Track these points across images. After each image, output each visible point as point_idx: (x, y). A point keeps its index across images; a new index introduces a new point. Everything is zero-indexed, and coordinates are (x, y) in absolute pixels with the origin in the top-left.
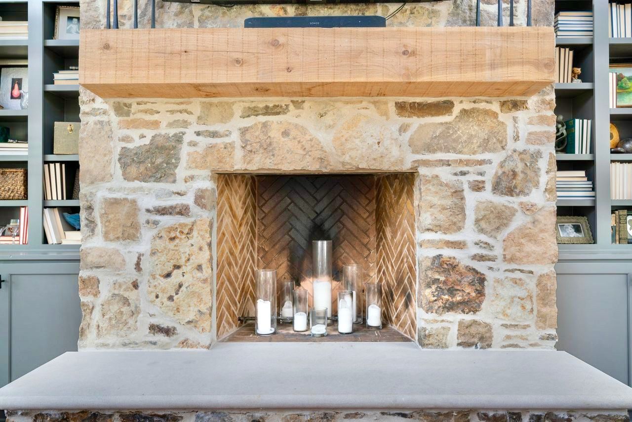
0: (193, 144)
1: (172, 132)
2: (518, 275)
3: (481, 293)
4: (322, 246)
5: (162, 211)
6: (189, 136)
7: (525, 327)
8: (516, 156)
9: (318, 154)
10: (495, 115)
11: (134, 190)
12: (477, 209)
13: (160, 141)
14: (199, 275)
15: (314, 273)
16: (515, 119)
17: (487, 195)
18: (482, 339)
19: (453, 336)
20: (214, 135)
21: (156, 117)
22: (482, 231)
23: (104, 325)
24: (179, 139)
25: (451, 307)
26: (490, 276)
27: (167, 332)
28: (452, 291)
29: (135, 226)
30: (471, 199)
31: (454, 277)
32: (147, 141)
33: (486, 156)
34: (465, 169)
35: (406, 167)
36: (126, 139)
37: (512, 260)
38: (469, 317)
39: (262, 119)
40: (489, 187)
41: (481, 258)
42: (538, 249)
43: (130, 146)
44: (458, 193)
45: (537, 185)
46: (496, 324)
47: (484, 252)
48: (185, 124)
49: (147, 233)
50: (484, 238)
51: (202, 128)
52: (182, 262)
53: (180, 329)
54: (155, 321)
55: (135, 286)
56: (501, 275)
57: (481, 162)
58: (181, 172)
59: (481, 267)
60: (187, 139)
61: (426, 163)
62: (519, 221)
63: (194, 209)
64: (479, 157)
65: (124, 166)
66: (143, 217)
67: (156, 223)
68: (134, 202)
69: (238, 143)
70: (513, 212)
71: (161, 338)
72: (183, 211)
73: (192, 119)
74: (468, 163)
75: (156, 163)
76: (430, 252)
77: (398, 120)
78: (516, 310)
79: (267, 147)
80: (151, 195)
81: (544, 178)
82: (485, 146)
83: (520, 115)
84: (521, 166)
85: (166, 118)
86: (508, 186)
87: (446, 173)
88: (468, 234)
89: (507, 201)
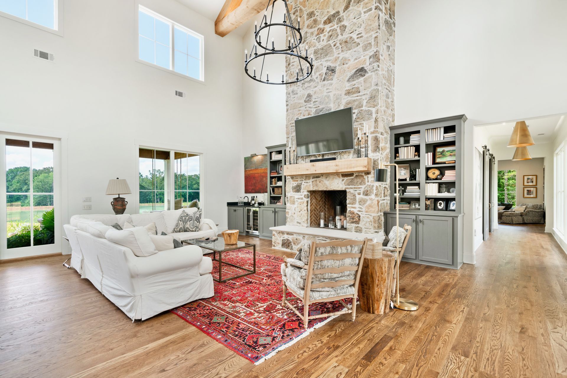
0: (304, 185)
1: (300, 182)
2: (368, 216)
3: (359, 220)
4: (338, 208)
5: (299, 199)
6: (303, 183)
7: (370, 229)
8: (368, 186)
9: (326, 186)
10: (363, 176)
11: (294, 194)
12: (359, 199)
13: (298, 184)
14: (305, 212)
16: (368, 177)
17: (362, 196)
18: (360, 231)
19: (353, 229)
20: (307, 183)
21: (297, 179)
22: (360, 204)
23: (290, 221)
24: (301, 184)
25: (353, 222)
26: (361, 216)
27: (300, 223)
28: (353, 219)
29: (294, 202)
30: (358, 197)
31: (353, 215)
32: (296, 184)
33: (361, 186)
34: (356, 190)
35: (344, 189)
36: (293, 184)
37: (367, 212)
38: (357, 225)
39: (316, 179)
40: (362, 194)
41: (360, 211)
42: (373, 210)
43: (294, 185)
44: (354, 195)
45: (373, 193)
46: (363, 227)
47: (360, 210)
48: (302, 180)
49: (296, 203)
50: (360, 206)
51: (305, 181)
52: (302, 209)
53: (302, 223)
54: (298, 221)
55: (295, 214)
56: (364, 216)
57: (360, 188)
58: (302, 191)
59: (359, 213)
60: (303, 184)
61: (348, 188)
62: (369, 202)
63: (304, 198)
64: (359, 187)
65: (293, 189)
66: (296, 200)
67: (298, 201)
68: (294, 197)
69: (311, 184)
70: (367, 200)
71: (298, 224)
72: (302, 199)
73: (304, 179)
74: (356, 188)
75: (298, 189)
76: (348, 209)
77: (342, 178)
78: (368, 224)
79: (317, 185)
80: (297, 195)
81: (375, 192)
82: (361, 184)
83: (369, 176)
84: (369, 189)
85: (299, 179)
86: (366, 193)
87: (352, 191)
88: (357, 205)
89: (366, 197)
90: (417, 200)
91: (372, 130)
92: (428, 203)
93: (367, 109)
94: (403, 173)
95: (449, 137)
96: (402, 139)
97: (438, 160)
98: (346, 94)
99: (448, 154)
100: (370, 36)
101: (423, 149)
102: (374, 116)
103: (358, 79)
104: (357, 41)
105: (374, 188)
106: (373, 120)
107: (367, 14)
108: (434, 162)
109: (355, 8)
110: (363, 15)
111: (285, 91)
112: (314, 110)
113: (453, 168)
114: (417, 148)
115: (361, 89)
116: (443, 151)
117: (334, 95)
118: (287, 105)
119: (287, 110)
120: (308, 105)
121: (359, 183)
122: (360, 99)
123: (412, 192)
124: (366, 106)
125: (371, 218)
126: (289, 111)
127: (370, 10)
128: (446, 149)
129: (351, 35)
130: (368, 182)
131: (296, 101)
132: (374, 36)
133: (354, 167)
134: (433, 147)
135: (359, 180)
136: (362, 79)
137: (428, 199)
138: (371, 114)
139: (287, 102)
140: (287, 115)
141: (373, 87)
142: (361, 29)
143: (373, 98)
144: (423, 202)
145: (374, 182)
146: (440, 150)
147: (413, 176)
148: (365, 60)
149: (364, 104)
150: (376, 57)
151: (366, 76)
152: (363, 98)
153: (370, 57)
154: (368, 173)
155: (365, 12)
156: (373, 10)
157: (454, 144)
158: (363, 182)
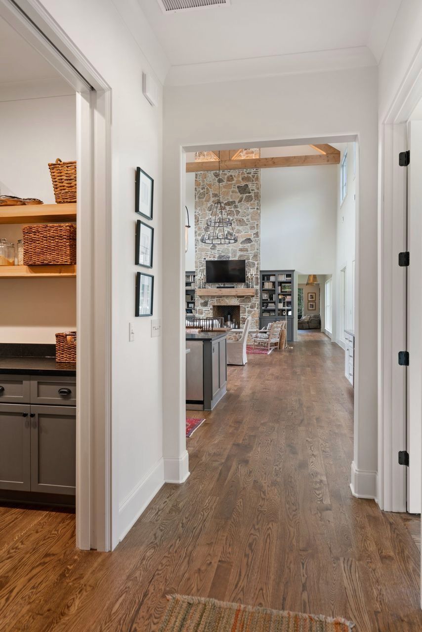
0: (210, 302)
2: (253, 319)
4: (229, 316)
5: (206, 311)
8: (253, 303)
9: (226, 303)
10: (250, 298)
11: (202, 308)
13: (206, 301)
15: (228, 321)
17: (249, 309)
24: (208, 301)
25: (244, 324)
29: (202, 313)
30: (247, 309)
32: (204, 302)
35: (238, 305)
37: (252, 317)
39: (219, 298)
42: (255, 316)
43: (201, 302)
44: (245, 308)
47: (249, 316)
49: (204, 314)
50: (248, 314)
51: (211, 300)
57: (248, 304)
58: (208, 305)
59: (247, 318)
61: (240, 304)
62: (253, 312)
63: (210, 311)
65: (201, 305)
66: (203, 311)
69: (216, 302)
72: (209, 311)
73: (210, 298)
74: (246, 304)
75: (205, 304)
76: (241, 316)
77: (237, 299)
78: (253, 324)
79: (220, 302)
80: (204, 309)
81: (257, 306)
82: (249, 302)
83: (253, 298)
84: (253, 305)
85: (206, 298)
86: (252, 307)
87: (243, 306)
88: (246, 314)
89: (252, 309)
90: (274, 311)
91: (255, 273)
92: (279, 312)
93: (252, 261)
94: (266, 296)
95: (288, 279)
96: (266, 278)
97: (283, 291)
98: (239, 251)
99: (287, 287)
100: (254, 223)
101: (276, 284)
102: (256, 266)
103: (247, 244)
104: (247, 222)
106: (256, 268)
107: (252, 210)
108: (281, 292)
109: (245, 203)
110: (250, 209)
111: (194, 238)
112: (217, 256)
113: (290, 295)
114: (274, 284)
115: (249, 249)
117: (232, 249)
118: (196, 248)
119: (196, 252)
120: (213, 251)
121: (247, 302)
122: (248, 255)
123: (271, 306)
125: (255, 321)
126: (198, 252)
127: (254, 208)
128: (286, 285)
129: (243, 218)
130: (253, 301)
131: (203, 247)
132: (256, 223)
133: (247, 293)
134: (281, 283)
135: (248, 300)
136: (249, 244)
137: (279, 310)
138: (255, 265)
139: (196, 245)
140: (196, 255)
141: (256, 250)
142: (249, 217)
143: (256, 256)
144: (277, 312)
145: (256, 301)
146: (283, 285)
147: (271, 298)
148: (251, 235)
149: (251, 258)
150: (257, 234)
151: (252, 243)
152: (250, 255)
153: (254, 234)
154: (253, 296)
155: (251, 209)
156: (256, 209)
157: (290, 283)
158: (250, 301)
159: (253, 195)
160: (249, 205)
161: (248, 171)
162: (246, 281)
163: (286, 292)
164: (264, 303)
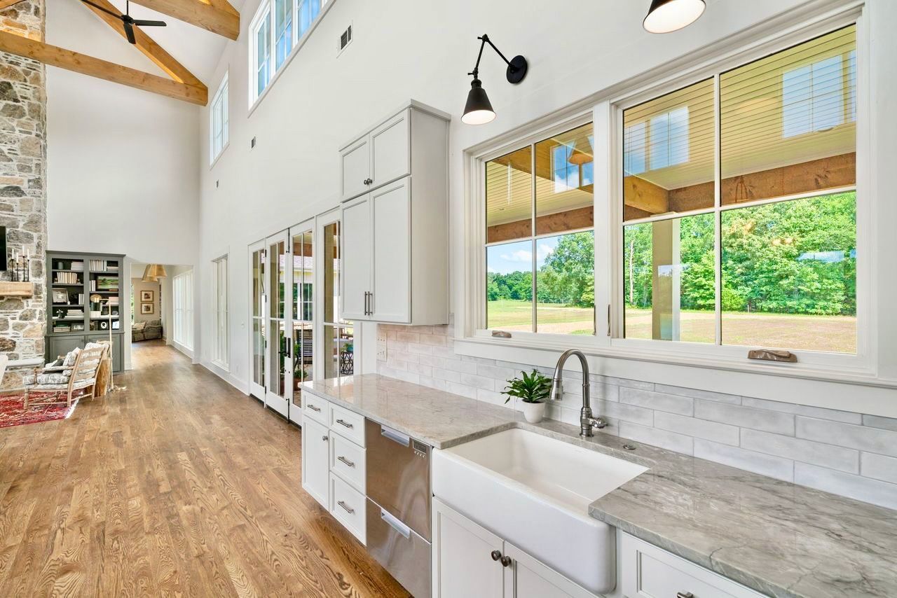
2: (28, 341)
3: (15, 346)
8: (28, 310)
10: (19, 300)
12: (13, 324)
16: (27, 301)
17: (17, 321)
18: (15, 357)
22: (15, 330)
26: (18, 341)
28: (3, 346)
30: (11, 322)
31: (4, 342)
33: (17, 311)
34: (8, 314)
37: (26, 337)
38: (10, 352)
40: (18, 319)
41: (15, 337)
42: (36, 334)
45: (35, 318)
46: (20, 353)
47: (16, 335)
50: (16, 332)
56: (22, 341)
59: (14, 339)
62: (27, 328)
64: (14, 311)
70: (27, 325)
78: (28, 349)
81: (38, 316)
82: (16, 308)
83: (29, 300)
84: (29, 313)
86: (24, 317)
87: (2, 315)
88: (10, 331)
89: (24, 322)
90: (81, 322)
91: (34, 254)
92: (93, 324)
93: (25, 231)
94: (60, 297)
95: (113, 269)
96: (60, 265)
97: (100, 287)
99: (109, 282)
100: (29, 159)
101: (86, 277)
102: (36, 241)
103: (10, 197)
104: (10, 156)
105: (37, 313)
106: (34, 244)
107: (24, 135)
108: (97, 290)
109: (5, 118)
110: (17, 132)
113: (116, 295)
114: (80, 275)
115: (16, 208)
116: (105, 280)
121: (13, 307)
122: (14, 218)
123: (73, 314)
124: (23, 228)
125: (33, 343)
127: (30, 133)
128: (107, 278)
130: (28, 306)
132: (35, 162)
133: (10, 291)
134: (95, 276)
135: (14, 304)
136: (16, 198)
137: (92, 321)
138: (32, 238)
141: (34, 212)
142: (15, 146)
143: (34, 223)
144: (87, 324)
145: (39, 307)
146: (100, 278)
147: (74, 300)
148: (22, 181)
149: (21, 224)
150: (38, 183)
151: (23, 197)
152: (19, 218)
153: (29, 181)
154: (28, 297)
155: (20, 131)
156: (33, 136)
157: (116, 275)
158: (20, 306)
159: (26, 108)
160: (14, 124)
161: (10, 59)
162: (9, 269)
163: (108, 290)
164: (55, 308)
